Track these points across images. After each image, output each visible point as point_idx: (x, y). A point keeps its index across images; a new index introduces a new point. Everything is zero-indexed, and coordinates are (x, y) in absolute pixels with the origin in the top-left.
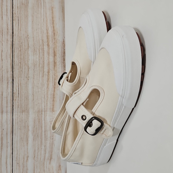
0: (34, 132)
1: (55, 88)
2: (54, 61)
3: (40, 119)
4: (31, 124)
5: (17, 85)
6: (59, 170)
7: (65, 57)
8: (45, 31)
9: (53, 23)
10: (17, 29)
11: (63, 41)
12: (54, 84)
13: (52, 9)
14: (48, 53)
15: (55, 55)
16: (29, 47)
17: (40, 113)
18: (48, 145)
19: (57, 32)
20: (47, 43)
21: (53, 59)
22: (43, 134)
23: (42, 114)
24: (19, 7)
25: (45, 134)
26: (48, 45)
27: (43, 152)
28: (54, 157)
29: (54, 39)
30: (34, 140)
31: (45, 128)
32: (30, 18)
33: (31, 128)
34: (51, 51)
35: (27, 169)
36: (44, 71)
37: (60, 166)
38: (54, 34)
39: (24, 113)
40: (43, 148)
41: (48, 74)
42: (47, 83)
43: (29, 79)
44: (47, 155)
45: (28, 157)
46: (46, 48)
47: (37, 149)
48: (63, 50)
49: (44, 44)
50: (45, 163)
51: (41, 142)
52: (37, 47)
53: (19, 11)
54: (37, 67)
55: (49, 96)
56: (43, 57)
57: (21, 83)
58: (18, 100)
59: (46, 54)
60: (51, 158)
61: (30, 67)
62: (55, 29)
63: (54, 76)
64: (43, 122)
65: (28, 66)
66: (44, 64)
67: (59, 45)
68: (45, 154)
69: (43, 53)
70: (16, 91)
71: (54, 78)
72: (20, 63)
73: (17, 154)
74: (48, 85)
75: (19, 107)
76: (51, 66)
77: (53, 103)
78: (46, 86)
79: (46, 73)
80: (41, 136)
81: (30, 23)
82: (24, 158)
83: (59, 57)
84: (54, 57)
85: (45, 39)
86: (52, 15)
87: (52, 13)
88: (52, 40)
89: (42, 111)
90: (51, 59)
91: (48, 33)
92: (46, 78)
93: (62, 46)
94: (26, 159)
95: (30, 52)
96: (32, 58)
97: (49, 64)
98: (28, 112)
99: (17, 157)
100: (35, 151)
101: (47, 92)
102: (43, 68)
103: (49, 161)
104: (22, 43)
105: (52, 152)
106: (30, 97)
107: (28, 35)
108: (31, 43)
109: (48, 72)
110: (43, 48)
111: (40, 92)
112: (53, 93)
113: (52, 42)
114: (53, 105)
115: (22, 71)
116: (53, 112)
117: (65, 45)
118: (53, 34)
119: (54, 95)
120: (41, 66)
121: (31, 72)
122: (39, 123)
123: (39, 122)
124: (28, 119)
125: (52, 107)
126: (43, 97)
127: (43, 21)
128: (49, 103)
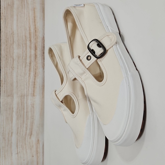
0: (17, 112)
1: (35, 77)
2: (35, 54)
3: (23, 102)
4: (15, 106)
5: (4, 74)
6: (37, 144)
7: (44, 51)
8: (28, 29)
9: (35, 22)
10: (4, 27)
11: (43, 38)
12: (34, 74)
13: (34, 9)
14: (30, 47)
15: (36, 49)
16: (14, 42)
17: (23, 97)
18: (29, 123)
19: (38, 30)
20: (29, 39)
21: (34, 52)
22: (25, 114)
23: (24, 98)
24: (6, 8)
25: (27, 115)
26: (30, 41)
27: (24, 129)
28: (34, 133)
29: (36, 35)
30: (17, 119)
31: (26, 110)
32: (15, 17)
33: (15, 110)
34: (33, 46)
35: (11, 143)
36: (26, 62)
37: (38, 140)
38: (36, 31)
39: (9, 97)
40: (25, 125)
41: (30, 65)
42: (29, 72)
43: (14, 69)
44: (28, 132)
45: (12, 133)
46: (28, 43)
47: (20, 126)
48: (42, 45)
49: (27, 39)
50: (26, 138)
51: (24, 121)
52: (21, 42)
53: (6, 11)
54: (21, 59)
55: (31, 84)
56: (26, 51)
57: (7, 72)
58: (5, 86)
59: (28, 48)
60: (31, 134)
61: (15, 59)
62: (36, 27)
63: (35, 66)
64: (25, 105)
65: (13, 58)
66: (26, 56)
67: (40, 40)
68: (27, 130)
69: (26, 47)
70: (3, 79)
71: (35, 69)
72: (6, 55)
73: (3, 130)
74: (30, 74)
75: (5, 92)
76: (33, 58)
77: (34, 89)
78: (28, 75)
79: (28, 64)
80: (24, 116)
81: (15, 22)
82: (9, 134)
83: (40, 51)
84: (35, 51)
85: (28, 35)
86: (34, 15)
87: (34, 13)
88: (34, 36)
89: (24, 96)
90: (33, 52)
91: (30, 30)
92: (28, 68)
93: (42, 42)
94: (10, 135)
95: (15, 46)
96: (16, 51)
97: (30, 57)
98: (13, 96)
99: (3, 133)
100: (18, 128)
101: (29, 80)
102: (26, 60)
103: (30, 136)
104: (8, 39)
105: (32, 129)
106: (15, 84)
107: (13, 32)
108: (16, 39)
109: (30, 63)
110: (26, 43)
111: (23, 80)
112: (34, 81)
113: (34, 38)
114: (34, 91)
115: (8, 62)
116: (34, 97)
117: (44, 41)
118: (34, 31)
119: (34, 83)
120: (24, 58)
121: (15, 63)
122: (22, 106)
123: (22, 104)
124: (13, 102)
125: (33, 92)
126: (26, 84)
127: (26, 19)
128: (30, 89)
